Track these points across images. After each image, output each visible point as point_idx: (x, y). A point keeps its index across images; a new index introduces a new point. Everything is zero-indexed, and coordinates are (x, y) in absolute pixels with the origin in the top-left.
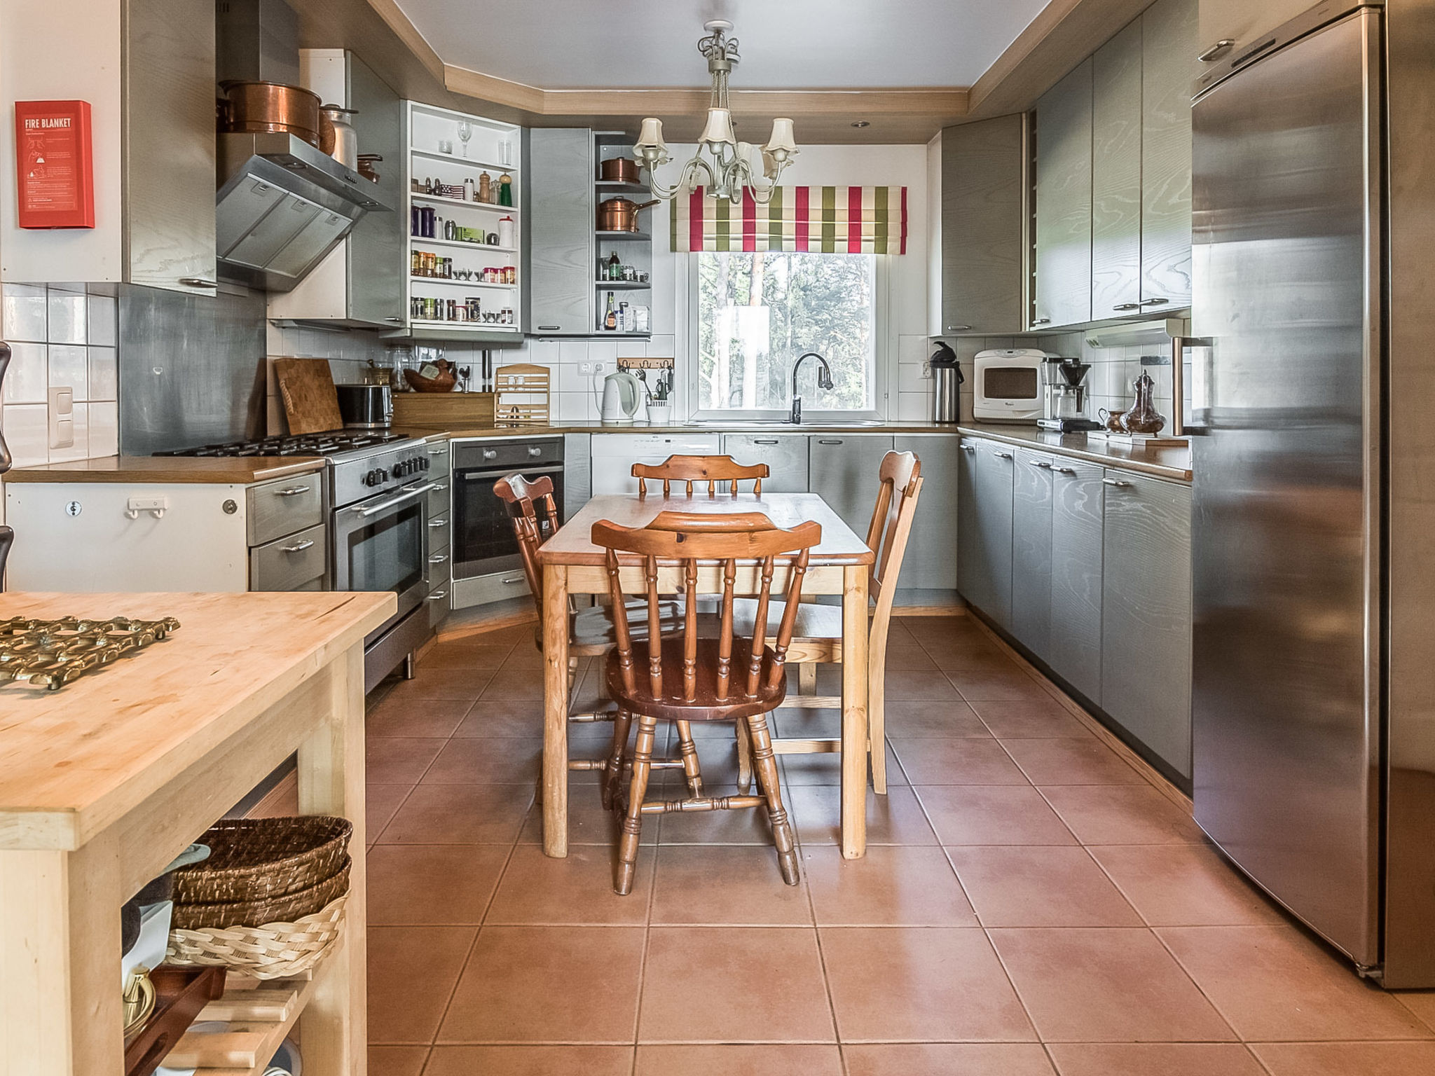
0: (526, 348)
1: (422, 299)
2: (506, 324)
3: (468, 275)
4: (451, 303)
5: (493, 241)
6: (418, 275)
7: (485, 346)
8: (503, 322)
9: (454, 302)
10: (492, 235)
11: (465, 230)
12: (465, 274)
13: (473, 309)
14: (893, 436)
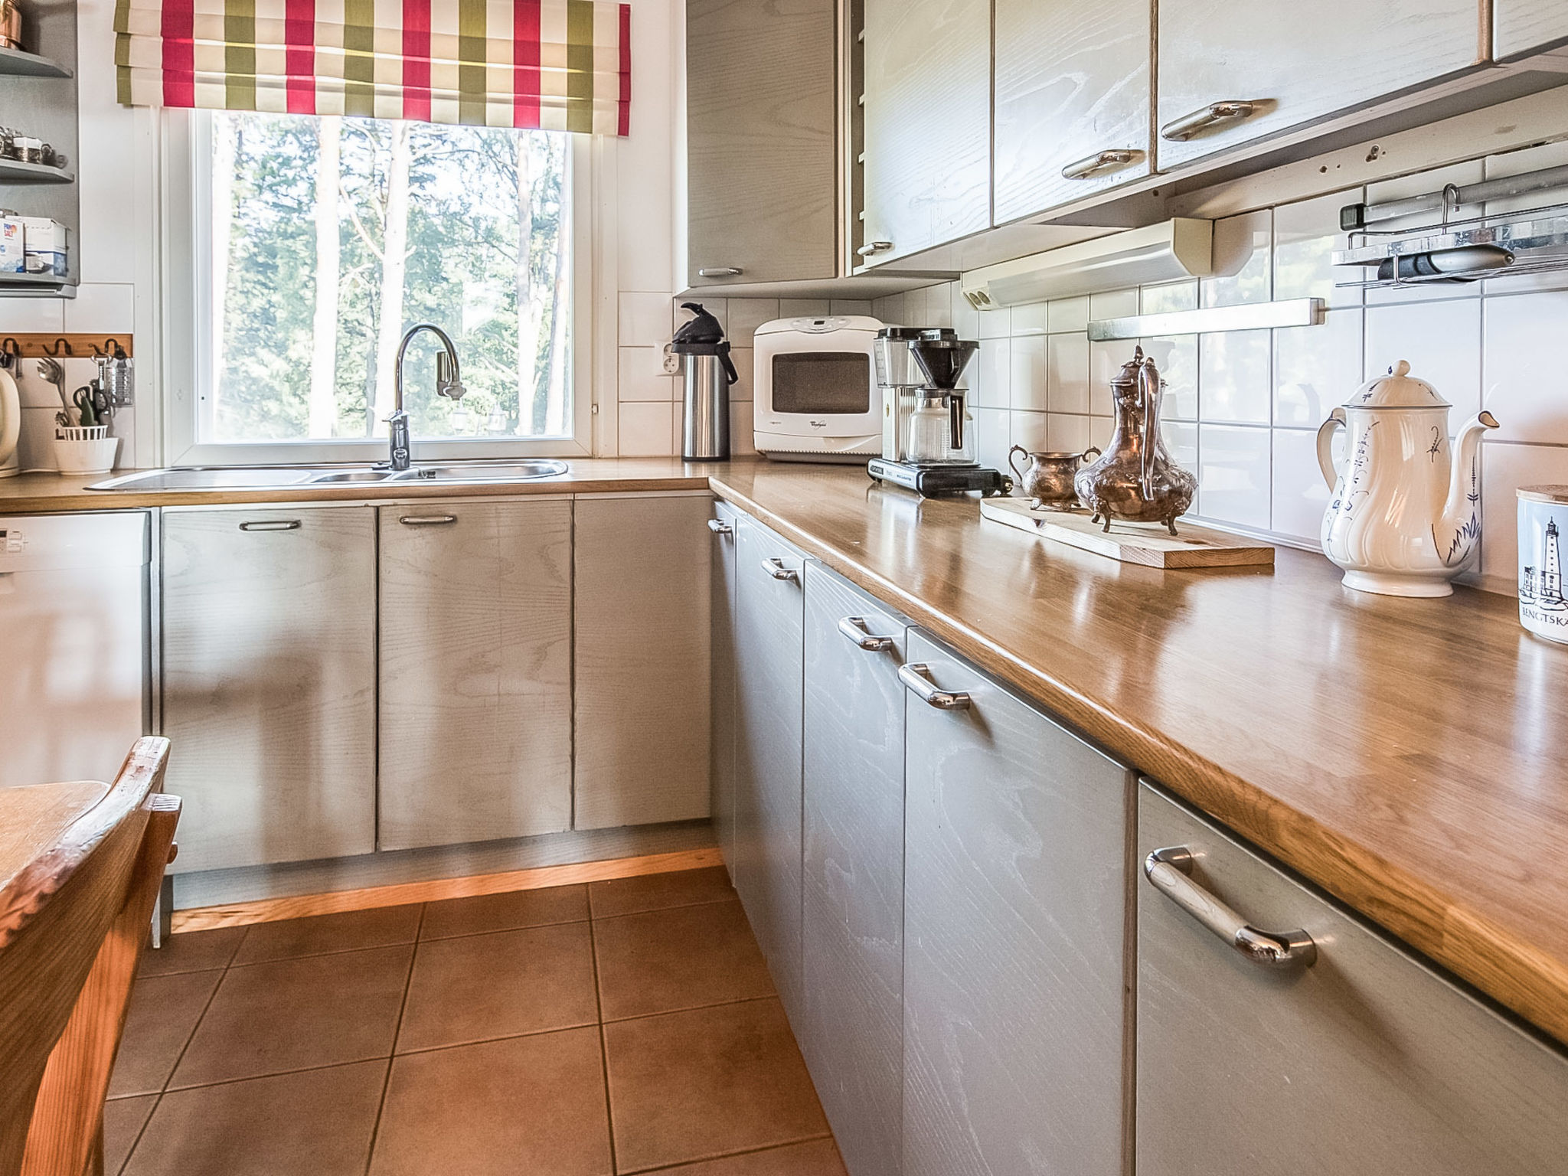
14: (573, 501)
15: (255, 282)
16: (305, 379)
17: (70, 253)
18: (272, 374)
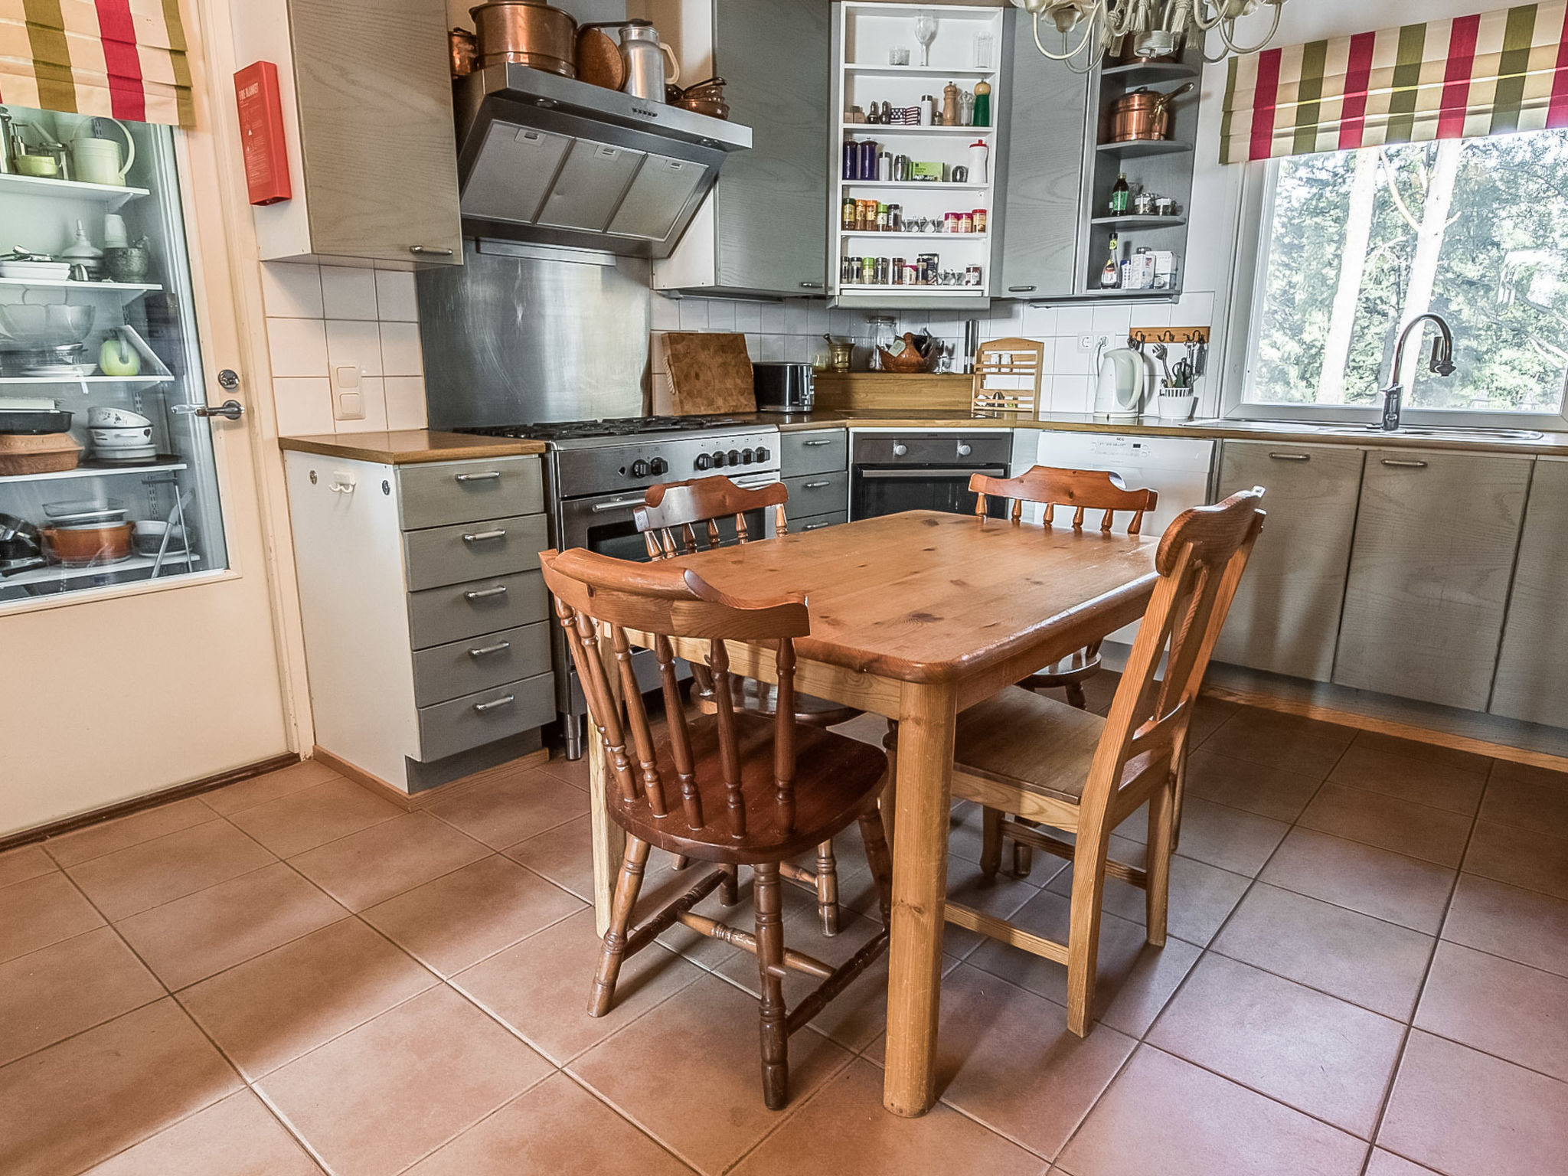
0: (1017, 316)
1: (859, 259)
2: (970, 287)
3: (922, 225)
4: (899, 262)
5: (958, 177)
6: (854, 229)
7: (970, 316)
8: (967, 282)
9: (900, 260)
10: (958, 168)
11: (917, 165)
12: (917, 223)
13: (927, 269)
14: (1534, 462)
15: (1278, 264)
16: (1316, 362)
17: (1177, 273)
18: (1283, 355)
